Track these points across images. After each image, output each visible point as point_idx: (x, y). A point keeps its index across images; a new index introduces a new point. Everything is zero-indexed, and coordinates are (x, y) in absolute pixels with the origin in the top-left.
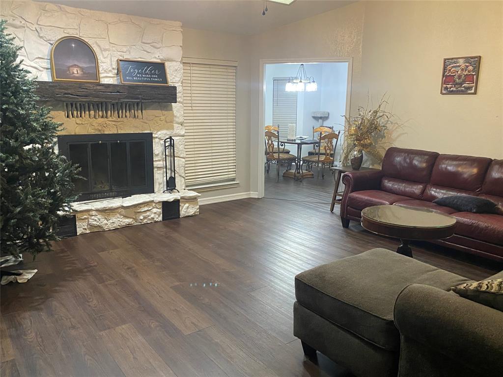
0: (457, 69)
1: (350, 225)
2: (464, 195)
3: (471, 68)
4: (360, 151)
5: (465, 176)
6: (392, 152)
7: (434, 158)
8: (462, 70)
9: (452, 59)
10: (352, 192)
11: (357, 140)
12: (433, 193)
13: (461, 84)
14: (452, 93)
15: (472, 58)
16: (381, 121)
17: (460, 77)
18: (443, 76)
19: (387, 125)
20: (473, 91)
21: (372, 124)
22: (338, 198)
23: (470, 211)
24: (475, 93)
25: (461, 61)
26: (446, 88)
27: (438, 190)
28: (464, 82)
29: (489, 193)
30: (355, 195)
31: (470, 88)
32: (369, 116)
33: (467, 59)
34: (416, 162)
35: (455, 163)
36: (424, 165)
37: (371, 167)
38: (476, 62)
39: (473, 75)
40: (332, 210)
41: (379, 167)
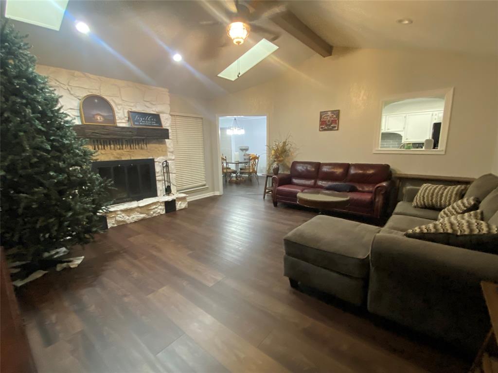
0: (327, 117)
1: (278, 205)
2: (337, 183)
3: (335, 116)
4: (277, 164)
5: (338, 173)
6: (295, 163)
7: (318, 166)
8: (330, 117)
9: (324, 112)
10: (278, 186)
11: (276, 158)
12: (320, 184)
13: (330, 125)
14: (325, 130)
15: (335, 111)
16: (287, 148)
17: (329, 121)
18: (320, 121)
19: (291, 149)
20: (336, 129)
21: (283, 149)
22: (267, 191)
23: (345, 191)
24: (337, 130)
25: (329, 113)
26: (322, 128)
27: (323, 182)
28: (331, 124)
29: (351, 181)
30: (281, 188)
31: (335, 127)
32: (281, 145)
33: (333, 112)
34: (309, 168)
35: (330, 167)
36: (313, 169)
37: (282, 173)
38: (337, 113)
39: (336, 120)
40: (264, 198)
41: (288, 173)
